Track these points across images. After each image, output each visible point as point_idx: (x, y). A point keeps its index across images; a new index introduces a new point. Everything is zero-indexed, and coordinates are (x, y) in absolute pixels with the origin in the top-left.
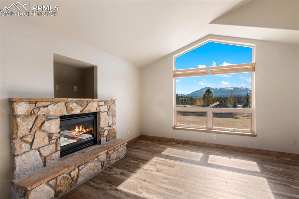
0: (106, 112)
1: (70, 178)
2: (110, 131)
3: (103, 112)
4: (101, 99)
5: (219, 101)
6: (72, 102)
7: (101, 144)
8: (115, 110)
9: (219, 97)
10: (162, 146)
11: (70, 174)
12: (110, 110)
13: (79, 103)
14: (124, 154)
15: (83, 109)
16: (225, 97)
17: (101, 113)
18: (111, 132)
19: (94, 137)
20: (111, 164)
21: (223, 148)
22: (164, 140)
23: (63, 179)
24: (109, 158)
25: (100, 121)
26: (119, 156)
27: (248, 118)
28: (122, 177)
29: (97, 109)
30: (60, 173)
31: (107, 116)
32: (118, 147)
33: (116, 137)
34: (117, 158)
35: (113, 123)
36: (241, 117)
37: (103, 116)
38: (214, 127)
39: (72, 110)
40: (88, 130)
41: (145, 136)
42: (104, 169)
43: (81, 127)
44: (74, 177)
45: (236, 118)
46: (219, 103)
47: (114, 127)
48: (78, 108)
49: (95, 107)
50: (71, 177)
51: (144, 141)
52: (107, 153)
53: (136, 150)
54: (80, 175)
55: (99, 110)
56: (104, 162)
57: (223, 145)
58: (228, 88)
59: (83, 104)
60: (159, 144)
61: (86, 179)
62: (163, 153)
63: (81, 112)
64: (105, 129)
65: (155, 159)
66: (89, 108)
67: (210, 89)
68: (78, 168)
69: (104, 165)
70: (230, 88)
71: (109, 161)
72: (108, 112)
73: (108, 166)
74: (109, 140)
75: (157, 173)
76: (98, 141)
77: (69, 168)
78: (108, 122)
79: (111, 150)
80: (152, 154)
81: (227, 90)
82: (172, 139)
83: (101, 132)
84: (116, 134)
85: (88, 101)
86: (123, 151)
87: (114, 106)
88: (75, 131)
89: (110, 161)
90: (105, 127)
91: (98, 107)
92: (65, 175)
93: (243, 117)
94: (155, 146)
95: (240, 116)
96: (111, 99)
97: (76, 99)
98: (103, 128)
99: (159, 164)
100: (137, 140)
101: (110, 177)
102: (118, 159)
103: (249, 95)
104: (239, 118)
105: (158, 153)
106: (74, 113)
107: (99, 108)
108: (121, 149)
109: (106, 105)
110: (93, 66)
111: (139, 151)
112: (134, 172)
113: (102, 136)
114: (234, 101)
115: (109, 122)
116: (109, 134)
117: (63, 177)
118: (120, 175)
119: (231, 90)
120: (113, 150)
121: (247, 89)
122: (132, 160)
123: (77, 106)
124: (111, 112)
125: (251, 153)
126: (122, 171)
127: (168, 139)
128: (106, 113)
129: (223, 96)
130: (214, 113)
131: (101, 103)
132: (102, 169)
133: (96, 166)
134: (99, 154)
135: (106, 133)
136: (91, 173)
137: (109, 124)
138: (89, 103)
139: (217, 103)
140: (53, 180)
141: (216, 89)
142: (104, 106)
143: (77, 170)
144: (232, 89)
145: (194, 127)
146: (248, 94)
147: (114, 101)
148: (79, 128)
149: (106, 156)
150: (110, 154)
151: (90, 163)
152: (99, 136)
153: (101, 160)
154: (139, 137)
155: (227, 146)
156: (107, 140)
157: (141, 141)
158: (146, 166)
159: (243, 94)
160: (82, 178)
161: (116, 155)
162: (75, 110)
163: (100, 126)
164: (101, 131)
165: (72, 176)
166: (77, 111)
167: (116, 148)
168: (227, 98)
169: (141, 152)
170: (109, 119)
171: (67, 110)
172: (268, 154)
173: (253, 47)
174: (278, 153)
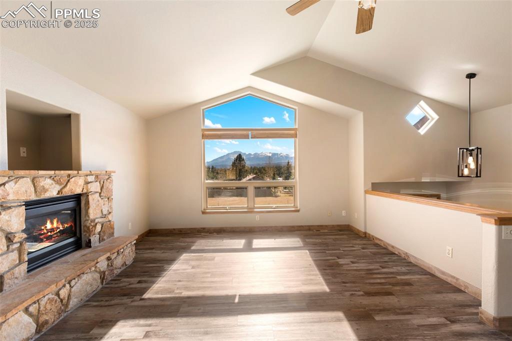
0: (97, 192)
1: (58, 300)
2: (105, 225)
3: (92, 194)
4: (90, 171)
5: (253, 172)
6: (43, 177)
7: (90, 247)
8: (112, 190)
9: (253, 167)
10: (188, 240)
11: (58, 294)
12: (104, 190)
13: (55, 179)
14: (132, 259)
15: (61, 189)
16: (261, 166)
17: (91, 194)
18: (106, 227)
19: (78, 237)
20: (115, 275)
21: (267, 230)
22: (189, 232)
23: (48, 302)
24: (112, 266)
25: (89, 208)
26: (125, 262)
27: (290, 196)
28: (143, 285)
29: (83, 189)
30: (46, 292)
31: (99, 199)
32: (123, 248)
33: (113, 233)
34: (123, 266)
35: (108, 211)
36: (282, 195)
37: (93, 199)
39: (45, 190)
40: (66, 225)
41: (156, 230)
42: (104, 283)
43: (55, 222)
44: (64, 298)
45: (276, 196)
46: (255, 176)
47: (110, 218)
48: (55, 187)
49: (80, 185)
50: (59, 298)
51: (155, 237)
52: (109, 259)
53: (149, 251)
54: (72, 294)
55: (87, 190)
56: (104, 272)
57: (266, 227)
58: (264, 153)
59: (61, 181)
60: (183, 238)
61: (82, 300)
62: (193, 248)
63: (57, 194)
64: (96, 221)
65: (185, 256)
66: (71, 187)
67: (241, 154)
68: (69, 283)
69: (105, 278)
70: (268, 153)
71: (111, 271)
72: (100, 193)
73: (110, 279)
74: (103, 240)
75: (193, 270)
76: (84, 244)
77: (57, 283)
78: (102, 210)
79: (114, 253)
80: (178, 252)
81: (264, 156)
82: (202, 228)
83: (91, 227)
84: (114, 229)
85: (69, 176)
86: (131, 254)
87: (110, 182)
88: (46, 227)
89: (113, 270)
90: (97, 218)
91: (85, 185)
92: (51, 296)
93: (284, 195)
94: (177, 242)
95: (280, 193)
96: (106, 171)
97: (52, 172)
98: (95, 220)
99: (192, 260)
100: (143, 237)
101: (122, 289)
102: (125, 267)
103: (290, 163)
105: (186, 249)
106: (48, 195)
107: (88, 187)
108: (127, 251)
109: (97, 181)
110: (70, 113)
111: (154, 251)
112: (160, 277)
113: (93, 233)
114: (273, 173)
115: (104, 210)
116: (103, 230)
117: (49, 299)
118: (139, 284)
119: (270, 157)
120: (116, 253)
121: (287, 155)
122: (147, 264)
123: (53, 184)
124: (105, 193)
125: (294, 231)
126: (139, 279)
127: (195, 229)
128: (98, 194)
129: (259, 164)
130: (255, 188)
131: (90, 179)
132: (102, 284)
133: (94, 279)
134: (99, 260)
135: (99, 228)
136: (87, 290)
137: (102, 214)
138: (71, 178)
139: (251, 177)
140: (34, 305)
141: (249, 154)
142: (94, 183)
143: (68, 286)
144: (270, 155)
145: (231, 208)
146: (288, 163)
147: (109, 176)
148: (52, 223)
149: (106, 263)
150: (112, 259)
151: (85, 275)
152: (88, 235)
153: (100, 270)
154: (146, 232)
156: (101, 239)
157: (152, 238)
158: (175, 266)
159: (284, 162)
160: (75, 300)
161: (120, 260)
162: (50, 190)
163: (89, 216)
164: (91, 225)
165: (62, 297)
166: (53, 192)
167: (121, 249)
168: (264, 168)
169: (159, 252)
170: (103, 204)
171: (36, 192)
172: (309, 230)
173: (295, 110)
174: (318, 226)
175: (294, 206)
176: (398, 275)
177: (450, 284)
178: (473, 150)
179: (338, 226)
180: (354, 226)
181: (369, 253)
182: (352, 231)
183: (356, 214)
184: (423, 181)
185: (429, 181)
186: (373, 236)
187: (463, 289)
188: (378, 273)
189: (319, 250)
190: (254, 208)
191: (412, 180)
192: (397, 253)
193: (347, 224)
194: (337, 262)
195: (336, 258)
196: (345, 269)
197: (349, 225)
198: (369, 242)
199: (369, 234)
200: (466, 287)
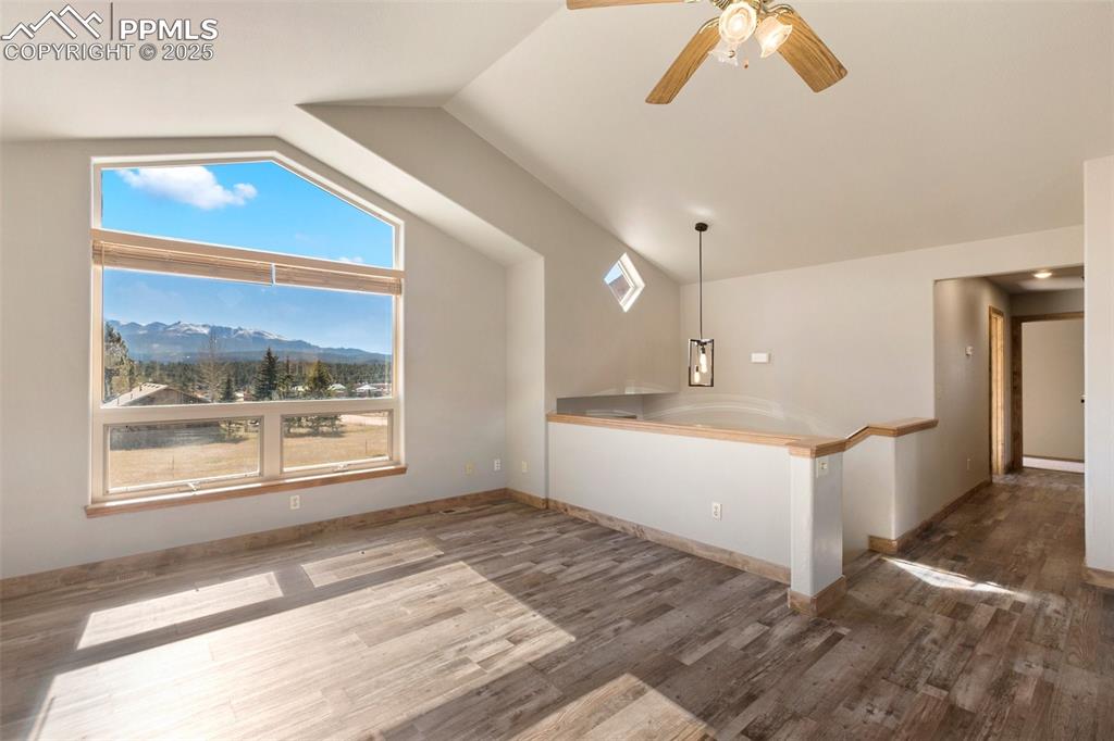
16: (176, 361)
36: (250, 435)
38: (285, 470)
45: (236, 441)
46: (163, 386)
57: (319, 524)
58: (186, 325)
70: (197, 326)
81: (184, 332)
95: (246, 431)
103: (274, 355)
104: (246, 439)
119: (205, 335)
121: (259, 333)
129: (166, 356)
139: (149, 389)
144: (206, 331)
145: (203, 485)
146: (269, 354)
155: (334, 521)
172: (429, 512)
173: (397, 227)
174: (447, 500)
175: (391, 459)
176: (653, 568)
177: (721, 564)
178: (705, 343)
179: (487, 493)
180: (519, 490)
181: (579, 540)
182: (516, 501)
183: (524, 464)
184: (627, 393)
185: (633, 393)
186: (564, 504)
187: (740, 567)
188: (622, 575)
189: (485, 554)
190: (282, 475)
191: (612, 392)
192: (618, 529)
193: (502, 487)
194: (539, 572)
195: (528, 564)
196: (564, 582)
197: (506, 490)
198: (561, 517)
199: (555, 502)
200: (746, 562)
